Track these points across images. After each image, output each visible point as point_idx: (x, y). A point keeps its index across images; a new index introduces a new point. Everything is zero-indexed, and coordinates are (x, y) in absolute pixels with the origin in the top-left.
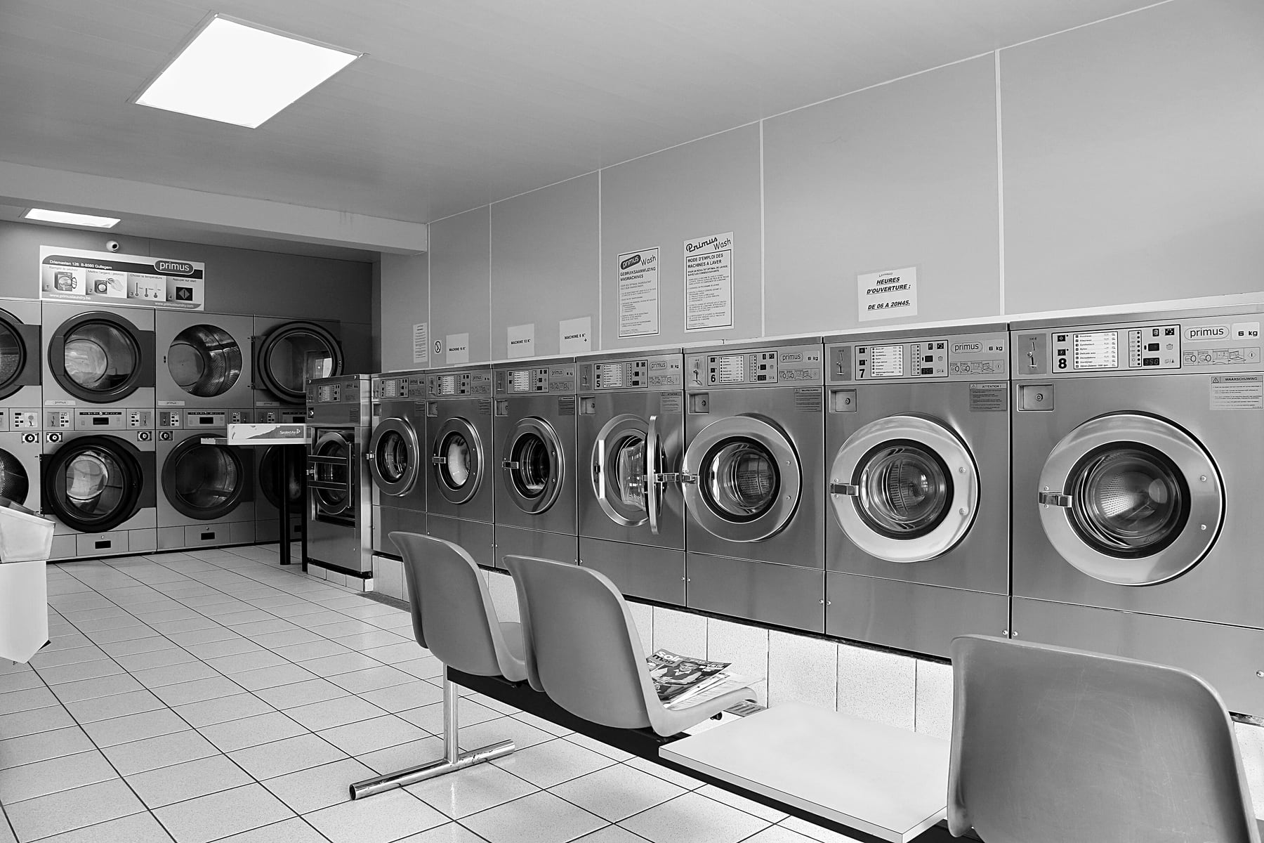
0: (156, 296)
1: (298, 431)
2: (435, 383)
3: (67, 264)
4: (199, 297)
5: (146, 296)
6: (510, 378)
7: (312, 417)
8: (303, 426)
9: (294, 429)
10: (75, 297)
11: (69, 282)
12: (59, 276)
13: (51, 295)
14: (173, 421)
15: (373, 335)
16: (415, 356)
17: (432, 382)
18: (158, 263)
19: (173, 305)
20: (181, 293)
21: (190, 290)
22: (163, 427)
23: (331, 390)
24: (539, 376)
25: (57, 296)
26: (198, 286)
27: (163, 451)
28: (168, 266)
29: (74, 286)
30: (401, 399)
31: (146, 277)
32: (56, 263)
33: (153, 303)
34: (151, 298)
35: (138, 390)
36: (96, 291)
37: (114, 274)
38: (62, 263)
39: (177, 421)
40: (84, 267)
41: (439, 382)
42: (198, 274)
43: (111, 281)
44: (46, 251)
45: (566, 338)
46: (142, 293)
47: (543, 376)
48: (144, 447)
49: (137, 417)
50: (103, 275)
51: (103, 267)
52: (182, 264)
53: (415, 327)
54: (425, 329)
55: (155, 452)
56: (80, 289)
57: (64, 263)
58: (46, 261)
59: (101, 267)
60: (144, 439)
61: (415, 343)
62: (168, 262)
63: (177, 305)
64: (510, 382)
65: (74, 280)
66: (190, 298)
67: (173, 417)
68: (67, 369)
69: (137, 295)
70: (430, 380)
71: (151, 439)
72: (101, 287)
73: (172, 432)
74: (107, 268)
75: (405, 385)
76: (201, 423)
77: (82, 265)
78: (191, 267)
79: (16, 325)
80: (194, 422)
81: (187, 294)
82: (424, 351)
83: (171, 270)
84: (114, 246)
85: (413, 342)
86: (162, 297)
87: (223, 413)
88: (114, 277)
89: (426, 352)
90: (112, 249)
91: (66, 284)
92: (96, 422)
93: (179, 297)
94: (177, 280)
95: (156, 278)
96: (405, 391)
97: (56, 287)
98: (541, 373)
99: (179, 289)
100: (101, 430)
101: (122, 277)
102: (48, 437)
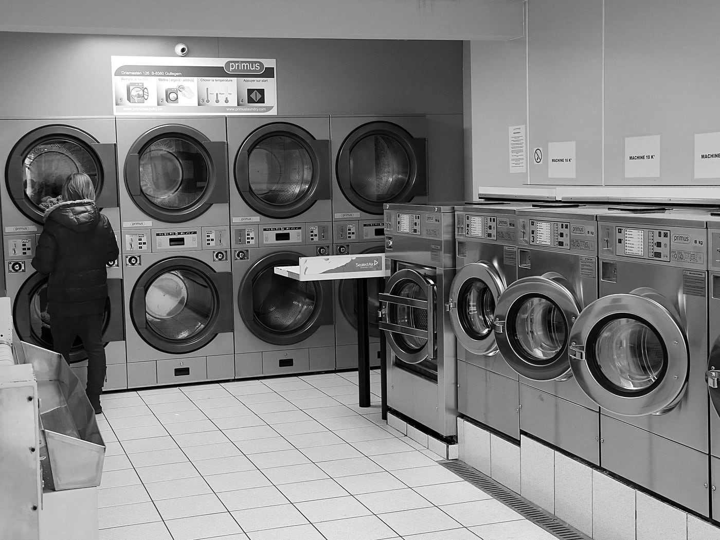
0: (227, 101)
1: (376, 263)
2: (527, 228)
3: (138, 73)
4: (271, 98)
5: (217, 101)
6: (619, 236)
7: (390, 247)
8: (381, 257)
9: (371, 260)
10: (147, 109)
11: (141, 93)
12: (131, 88)
13: (125, 109)
14: (248, 238)
15: (465, 126)
16: (511, 165)
17: (524, 227)
18: (228, 64)
19: (245, 109)
20: (253, 96)
21: (261, 92)
22: (240, 246)
23: (411, 221)
24: (657, 239)
25: (130, 109)
26: (270, 86)
27: (239, 271)
28: (238, 66)
29: (146, 97)
30: (489, 241)
31: (216, 80)
32: (127, 73)
33: (224, 109)
34: (222, 103)
35: (212, 206)
36: (167, 101)
37: (184, 80)
38: (133, 73)
39: (252, 238)
40: (155, 76)
41: (533, 228)
42: (269, 73)
43: (181, 88)
44: (118, 61)
45: (703, 156)
46: (213, 98)
47: (663, 240)
48: (220, 267)
49: (212, 236)
50: (172, 82)
51: (173, 74)
52: (252, 63)
53: (511, 130)
54: (523, 134)
55: (230, 274)
56: (152, 101)
57: (135, 73)
58: (118, 73)
59: (171, 74)
60: (220, 259)
61: (511, 149)
62: (238, 62)
63: (248, 109)
64: (620, 241)
65: (145, 90)
66: (262, 101)
67: (248, 235)
68: (143, 188)
69: (208, 101)
70: (522, 223)
71: (226, 259)
72: (172, 96)
73: (247, 251)
74: (177, 74)
75: (493, 224)
76: (277, 240)
77: (153, 73)
78: (261, 65)
79: (92, 144)
80: (270, 238)
81: (259, 96)
82: (522, 159)
83: (241, 71)
84: (183, 50)
85: (509, 149)
86: (233, 102)
87: (299, 228)
88: (185, 84)
89: (524, 161)
90: (180, 53)
91: (139, 96)
92: (172, 243)
93: (251, 101)
94: (248, 81)
95: (226, 81)
96: (493, 232)
97: (129, 99)
98: (660, 236)
99: (250, 91)
100: (177, 250)
101: (192, 84)
102: (128, 259)
